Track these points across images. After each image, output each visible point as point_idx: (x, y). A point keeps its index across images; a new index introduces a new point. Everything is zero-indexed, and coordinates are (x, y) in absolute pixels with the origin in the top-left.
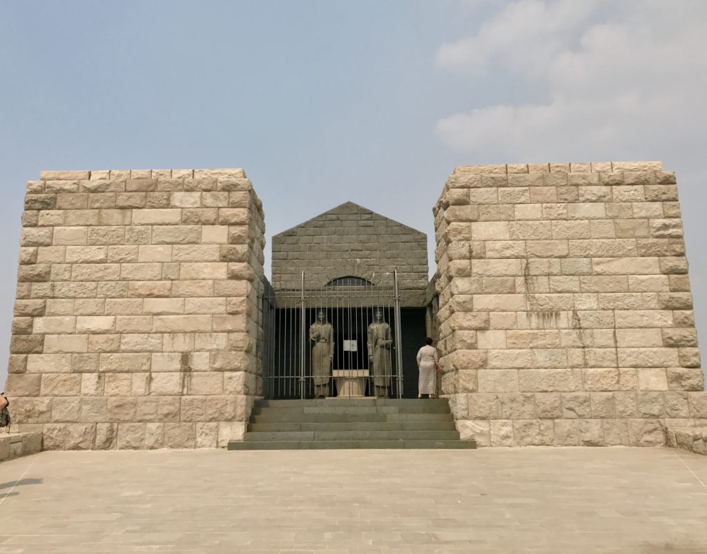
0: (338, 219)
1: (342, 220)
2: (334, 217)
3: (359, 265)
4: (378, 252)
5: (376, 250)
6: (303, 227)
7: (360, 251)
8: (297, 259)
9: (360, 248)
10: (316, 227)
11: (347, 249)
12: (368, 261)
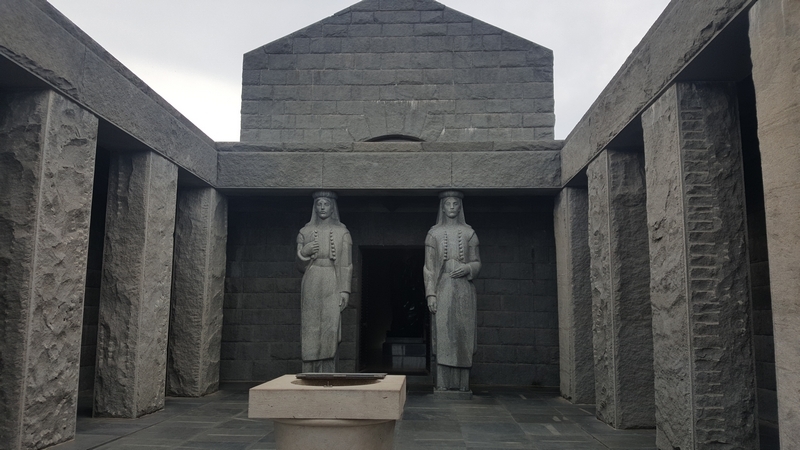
0: (375, 21)
1: (382, 23)
2: (367, 16)
3: (414, 112)
4: (453, 88)
5: (449, 83)
6: (305, 37)
7: (417, 83)
8: (291, 98)
9: (418, 78)
10: (331, 36)
11: (392, 80)
12: (432, 105)
